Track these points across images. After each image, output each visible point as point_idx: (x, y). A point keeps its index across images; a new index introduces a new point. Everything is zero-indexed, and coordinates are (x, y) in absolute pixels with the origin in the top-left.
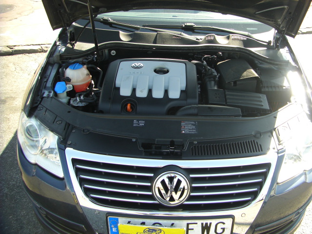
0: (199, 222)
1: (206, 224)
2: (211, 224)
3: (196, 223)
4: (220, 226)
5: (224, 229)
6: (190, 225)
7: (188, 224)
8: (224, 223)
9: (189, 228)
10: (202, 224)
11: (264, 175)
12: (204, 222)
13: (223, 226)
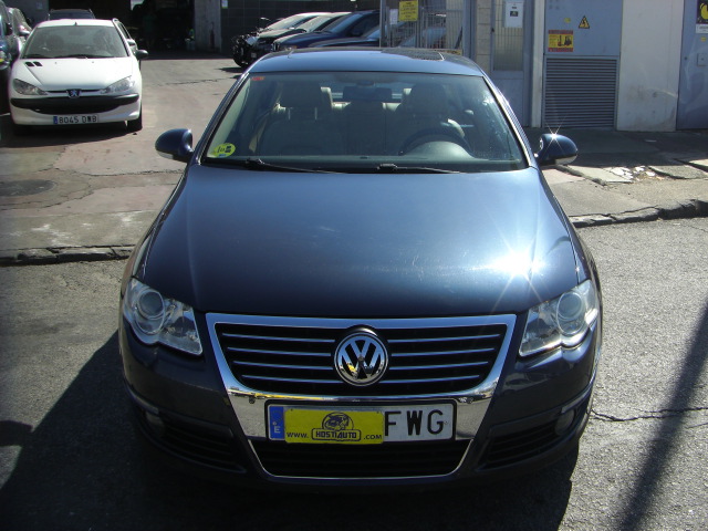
0: (404, 409)
1: (415, 413)
2: (421, 412)
3: (399, 413)
4: (435, 418)
5: (441, 423)
6: (390, 416)
7: (387, 414)
8: (441, 413)
9: (390, 420)
10: (408, 413)
11: (498, 343)
12: (411, 409)
13: (440, 418)
